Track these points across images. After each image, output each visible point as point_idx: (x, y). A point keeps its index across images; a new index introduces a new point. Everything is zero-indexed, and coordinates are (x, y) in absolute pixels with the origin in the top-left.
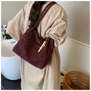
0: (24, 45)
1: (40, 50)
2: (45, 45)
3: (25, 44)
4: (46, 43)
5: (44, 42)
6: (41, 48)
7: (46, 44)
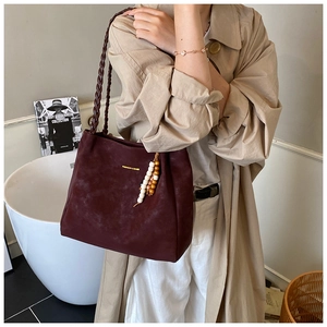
0: (87, 201)
1: (141, 196)
2: (159, 176)
3: (88, 196)
4: (159, 166)
5: (152, 164)
6: (143, 186)
7: (160, 171)
